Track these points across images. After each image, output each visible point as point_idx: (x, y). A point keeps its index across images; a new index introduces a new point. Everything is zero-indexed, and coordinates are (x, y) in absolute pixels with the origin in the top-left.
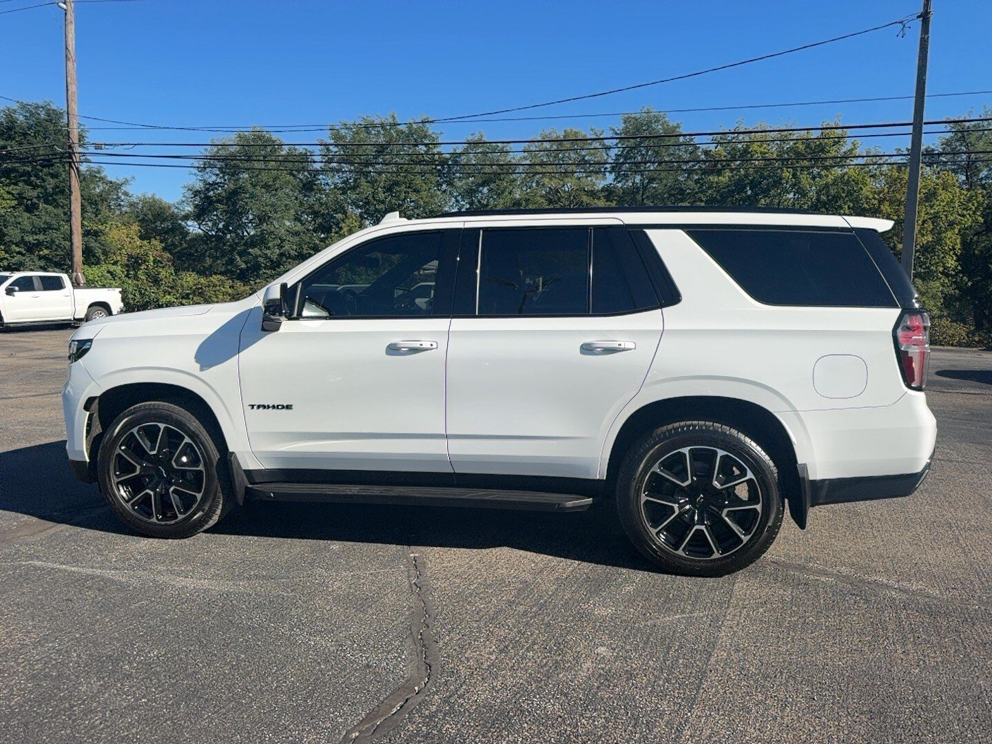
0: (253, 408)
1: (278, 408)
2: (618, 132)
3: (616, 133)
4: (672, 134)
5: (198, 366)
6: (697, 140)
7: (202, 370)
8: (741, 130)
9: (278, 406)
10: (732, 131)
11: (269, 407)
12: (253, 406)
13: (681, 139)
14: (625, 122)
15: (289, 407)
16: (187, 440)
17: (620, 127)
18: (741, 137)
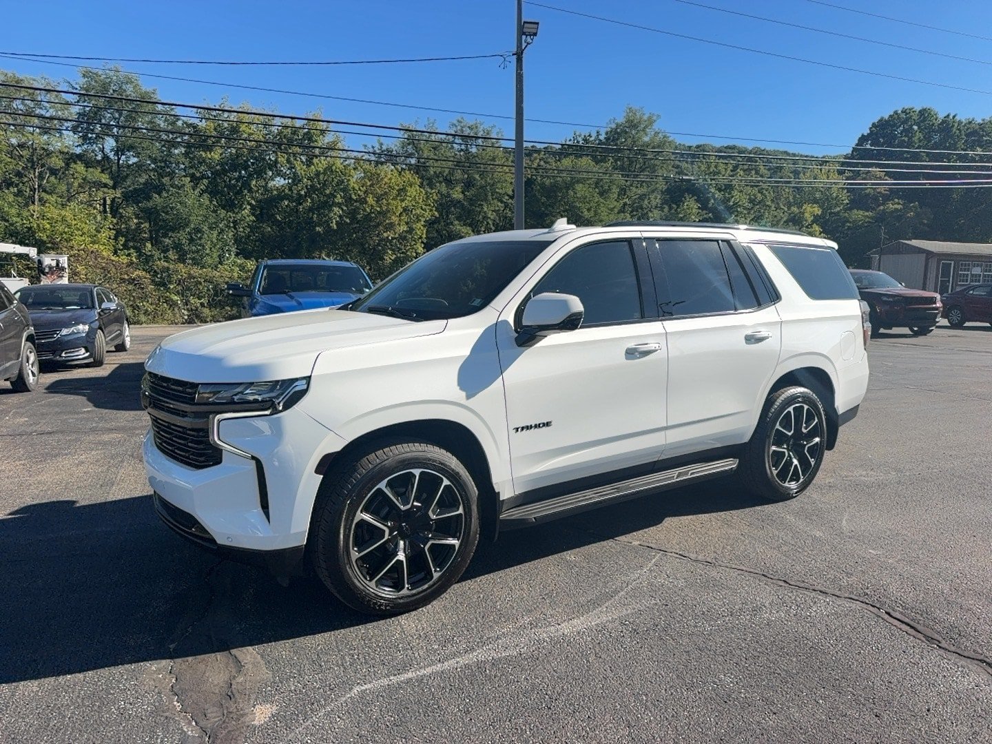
0: (517, 431)
1: (539, 427)
2: (77, 86)
3: (73, 88)
4: (145, 100)
5: (464, 394)
6: (178, 111)
7: (468, 397)
8: (226, 108)
9: (539, 424)
10: (217, 107)
11: (531, 427)
12: (517, 429)
13: (160, 107)
14: (84, 76)
15: (548, 424)
16: (446, 482)
17: (80, 81)
18: (226, 115)
